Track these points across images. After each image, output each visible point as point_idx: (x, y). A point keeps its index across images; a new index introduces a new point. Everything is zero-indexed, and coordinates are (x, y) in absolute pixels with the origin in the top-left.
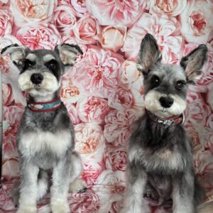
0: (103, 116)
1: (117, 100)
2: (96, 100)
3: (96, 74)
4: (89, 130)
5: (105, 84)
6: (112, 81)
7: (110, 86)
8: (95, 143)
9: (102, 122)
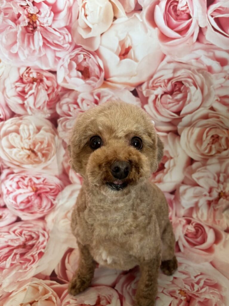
0: (52, 104)
1: (75, 72)
2: (34, 75)
3: (24, 21)
4: (31, 127)
5: (46, 42)
6: (60, 33)
7: (57, 45)
8: (46, 149)
9: (52, 114)
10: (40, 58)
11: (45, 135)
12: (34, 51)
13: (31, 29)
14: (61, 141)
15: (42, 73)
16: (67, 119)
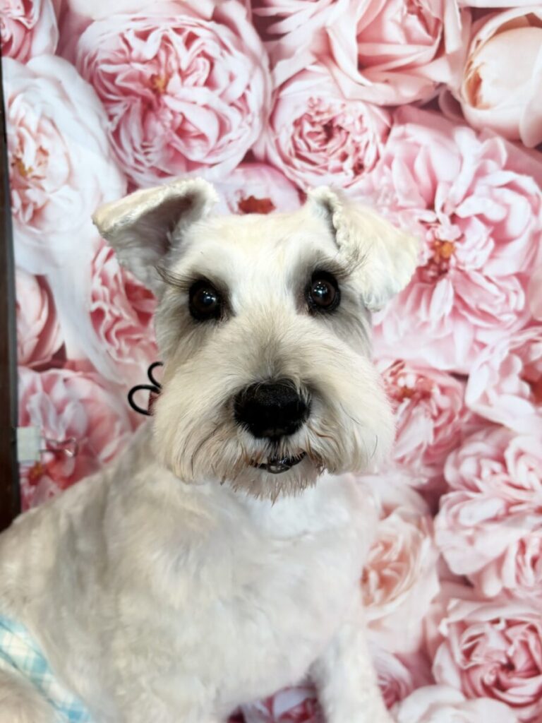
0: (438, 454)
1: (515, 383)
2: (410, 381)
3: (420, 254)
5: (459, 305)
6: (500, 289)
7: (485, 315)
8: (392, 565)
9: (432, 480)
10: (436, 342)
11: (400, 530)
12: (425, 324)
13: (431, 273)
14: (435, 557)
15: (432, 376)
16: (468, 498)
